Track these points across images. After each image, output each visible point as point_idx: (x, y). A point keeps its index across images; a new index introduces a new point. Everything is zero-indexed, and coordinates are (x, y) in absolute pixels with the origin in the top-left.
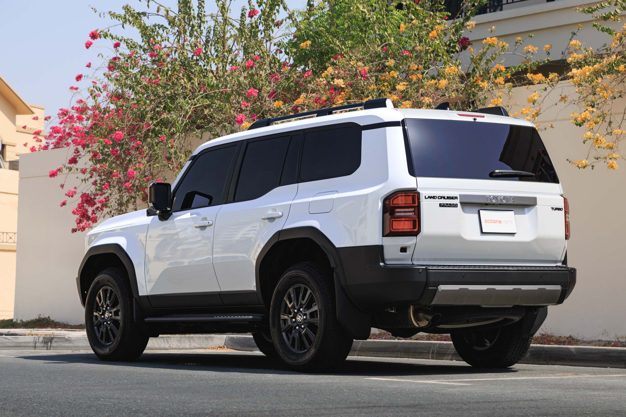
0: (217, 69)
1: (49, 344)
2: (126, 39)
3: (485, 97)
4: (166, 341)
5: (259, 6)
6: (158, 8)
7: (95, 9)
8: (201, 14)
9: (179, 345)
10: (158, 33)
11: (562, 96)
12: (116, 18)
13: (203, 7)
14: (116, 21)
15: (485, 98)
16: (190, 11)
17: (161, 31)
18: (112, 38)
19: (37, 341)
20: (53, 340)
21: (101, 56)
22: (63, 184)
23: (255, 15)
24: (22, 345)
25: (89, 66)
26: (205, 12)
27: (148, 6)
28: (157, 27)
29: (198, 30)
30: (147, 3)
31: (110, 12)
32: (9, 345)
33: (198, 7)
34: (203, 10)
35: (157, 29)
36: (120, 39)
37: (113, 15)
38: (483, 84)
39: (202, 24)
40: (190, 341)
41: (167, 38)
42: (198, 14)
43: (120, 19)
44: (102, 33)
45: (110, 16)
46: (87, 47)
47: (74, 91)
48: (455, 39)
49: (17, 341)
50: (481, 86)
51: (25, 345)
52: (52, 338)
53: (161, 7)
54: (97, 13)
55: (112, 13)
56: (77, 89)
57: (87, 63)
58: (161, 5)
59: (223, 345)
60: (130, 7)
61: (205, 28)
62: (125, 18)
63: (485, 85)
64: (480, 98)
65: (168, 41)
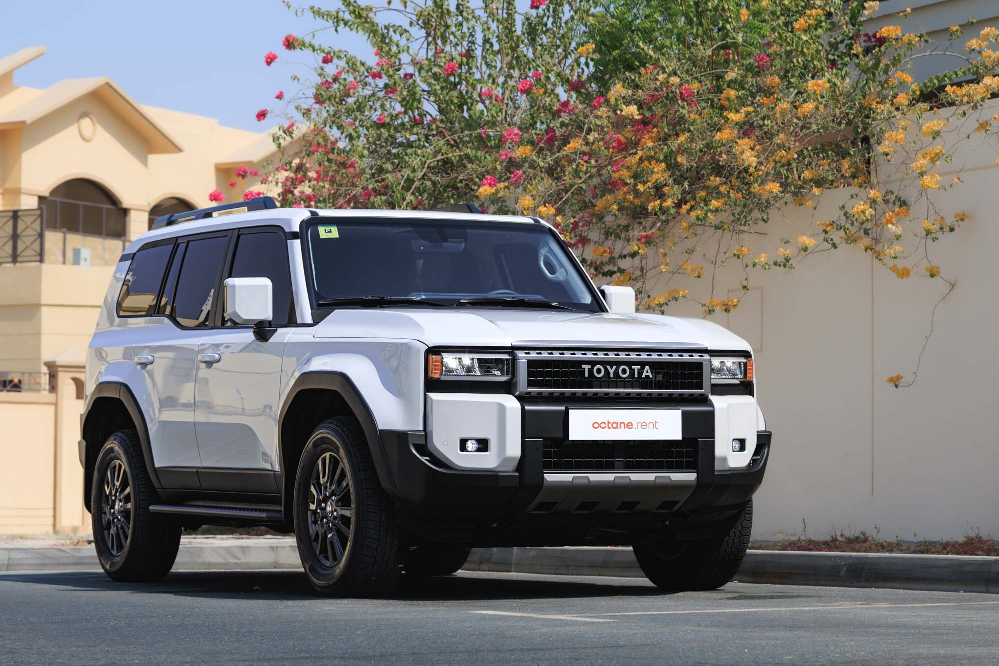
2: (336, 50)
7: (288, 3)
11: (981, 122)
12: (323, 17)
14: (320, 22)
15: (882, 131)
17: (396, 37)
18: (314, 50)
21: (296, 80)
24: (86, 561)
25: (280, 96)
28: (391, 30)
31: (312, 8)
32: (66, 561)
35: (392, 33)
36: (326, 51)
37: (317, 13)
38: (881, 107)
41: (405, 48)
42: (457, 6)
43: (329, 19)
45: (312, 14)
46: (269, 63)
49: (78, 555)
54: (292, 10)
55: (316, 8)
57: (277, 93)
62: (337, 17)
63: (885, 108)
65: (408, 52)
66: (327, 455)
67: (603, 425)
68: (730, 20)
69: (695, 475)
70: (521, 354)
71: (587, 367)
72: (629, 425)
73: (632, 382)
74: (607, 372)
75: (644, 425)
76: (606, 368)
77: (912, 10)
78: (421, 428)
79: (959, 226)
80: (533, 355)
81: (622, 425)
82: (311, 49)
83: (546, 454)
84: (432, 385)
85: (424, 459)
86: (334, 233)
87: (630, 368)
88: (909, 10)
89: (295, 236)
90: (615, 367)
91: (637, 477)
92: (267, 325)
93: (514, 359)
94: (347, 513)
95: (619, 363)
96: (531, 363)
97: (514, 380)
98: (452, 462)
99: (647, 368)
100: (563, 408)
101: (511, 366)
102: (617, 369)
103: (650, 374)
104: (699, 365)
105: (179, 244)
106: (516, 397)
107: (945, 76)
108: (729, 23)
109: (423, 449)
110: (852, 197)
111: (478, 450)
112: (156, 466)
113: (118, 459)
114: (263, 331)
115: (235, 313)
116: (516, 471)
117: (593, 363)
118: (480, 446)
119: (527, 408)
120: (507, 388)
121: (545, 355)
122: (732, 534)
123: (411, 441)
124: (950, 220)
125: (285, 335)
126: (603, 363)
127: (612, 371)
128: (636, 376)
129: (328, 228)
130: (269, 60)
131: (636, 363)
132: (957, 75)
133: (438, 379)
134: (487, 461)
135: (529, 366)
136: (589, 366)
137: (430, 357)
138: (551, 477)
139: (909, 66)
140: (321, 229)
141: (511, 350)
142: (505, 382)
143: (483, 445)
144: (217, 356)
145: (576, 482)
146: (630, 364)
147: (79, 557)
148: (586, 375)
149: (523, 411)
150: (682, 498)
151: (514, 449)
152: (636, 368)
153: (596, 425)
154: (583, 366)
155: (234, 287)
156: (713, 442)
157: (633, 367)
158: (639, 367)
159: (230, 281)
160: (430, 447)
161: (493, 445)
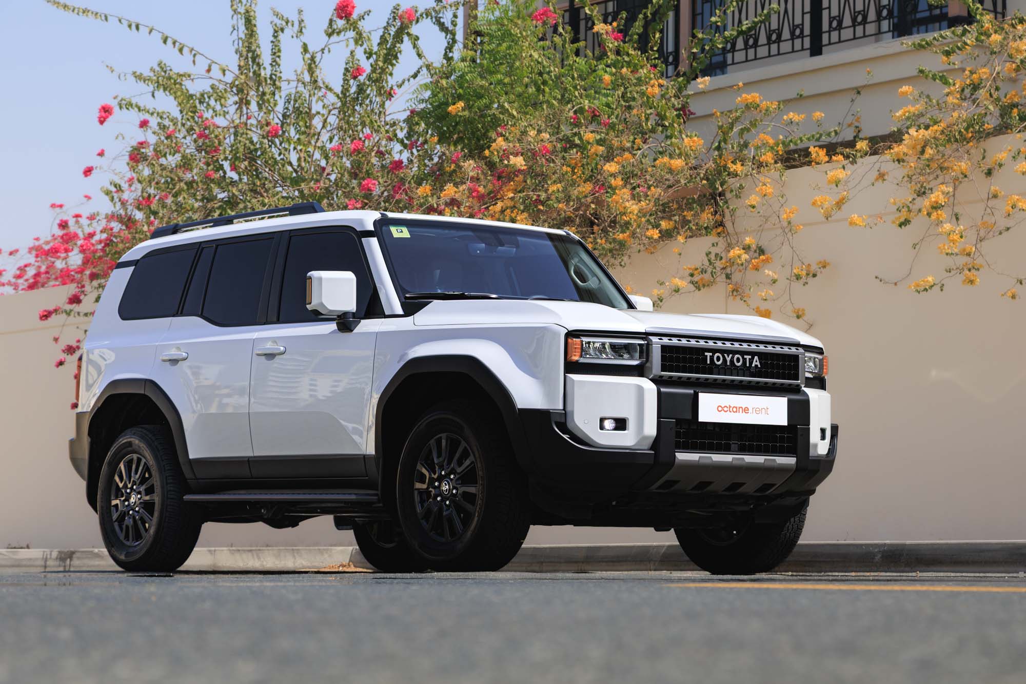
0: (299, 159)
1: (68, 561)
2: (160, 111)
3: (741, 185)
4: (255, 556)
5: (368, 58)
6: (210, 66)
7: (111, 67)
8: (276, 75)
9: (277, 562)
10: (208, 104)
11: (881, 172)
12: (144, 81)
13: (279, 65)
14: (142, 87)
15: (741, 187)
16: (259, 69)
18: (139, 110)
19: (49, 556)
20: (74, 556)
21: (120, 138)
22: (57, 337)
23: (360, 75)
24: (24, 563)
25: (101, 154)
26: (281, 72)
27: (194, 62)
28: (206, 95)
29: (272, 100)
30: (192, 59)
31: (134, 73)
32: (4, 563)
33: (271, 64)
34: (278, 69)
35: (207, 100)
36: (150, 111)
37: (139, 77)
38: (734, 167)
39: (277, 92)
40: (294, 557)
42: (271, 75)
43: (150, 83)
44: (123, 102)
45: (134, 79)
46: (101, 123)
47: (58, 210)
48: (679, 104)
49: (15, 557)
50: (732, 170)
51: (28, 563)
52: (73, 553)
53: (213, 65)
54: (115, 74)
55: (138, 73)
56: (61, 206)
57: (99, 149)
58: (213, 62)
59: (348, 562)
60: (165, 64)
61: (281, 97)
62: (158, 82)
63: (738, 168)
64: (733, 186)
66: (444, 435)
67: (726, 409)
68: (578, 87)
69: (795, 459)
70: (654, 339)
71: (708, 354)
72: (746, 410)
73: (746, 370)
74: (725, 360)
75: (758, 411)
76: (724, 357)
77: (744, 84)
78: (561, 407)
79: (821, 272)
80: (665, 340)
81: (741, 409)
82: (136, 109)
83: (678, 435)
84: (572, 367)
85: (565, 437)
86: (405, 233)
87: (743, 358)
88: (741, 84)
89: (369, 234)
90: (731, 355)
91: (750, 459)
92: (351, 316)
93: (649, 345)
94: (472, 490)
95: (734, 352)
96: (664, 348)
97: (648, 365)
98: (592, 440)
99: (756, 358)
100: (692, 392)
101: (645, 351)
102: (733, 358)
103: (758, 363)
104: (795, 358)
105: (203, 248)
106: (650, 380)
107: (791, 141)
108: (577, 90)
109: (564, 427)
110: (713, 245)
111: (616, 429)
112: (191, 456)
113: (136, 452)
114: (345, 323)
115: (322, 304)
116: (651, 449)
117: (714, 351)
118: (619, 425)
119: (662, 390)
120: (639, 371)
121: (675, 341)
122: (792, 520)
123: (554, 419)
124: (814, 268)
125: (368, 326)
126: (723, 351)
127: (728, 359)
128: (748, 365)
129: (400, 228)
130: (102, 119)
131: (748, 353)
132: (802, 141)
133: (577, 362)
134: (626, 440)
135: (662, 352)
136: (711, 354)
137: (570, 340)
138: (681, 456)
139: (769, 129)
140: (393, 229)
141: (646, 335)
142: (637, 365)
143: (621, 424)
144: (282, 348)
145: (702, 461)
146: (743, 353)
147: (16, 560)
148: (708, 362)
149: (659, 393)
150: (778, 481)
151: (651, 429)
152: (748, 357)
153: (720, 409)
154: (706, 354)
155: (320, 279)
156: (809, 429)
157: (745, 357)
158: (750, 357)
159: (314, 274)
160: (570, 425)
161: (631, 424)
